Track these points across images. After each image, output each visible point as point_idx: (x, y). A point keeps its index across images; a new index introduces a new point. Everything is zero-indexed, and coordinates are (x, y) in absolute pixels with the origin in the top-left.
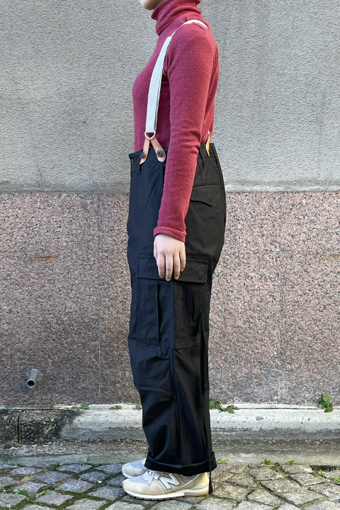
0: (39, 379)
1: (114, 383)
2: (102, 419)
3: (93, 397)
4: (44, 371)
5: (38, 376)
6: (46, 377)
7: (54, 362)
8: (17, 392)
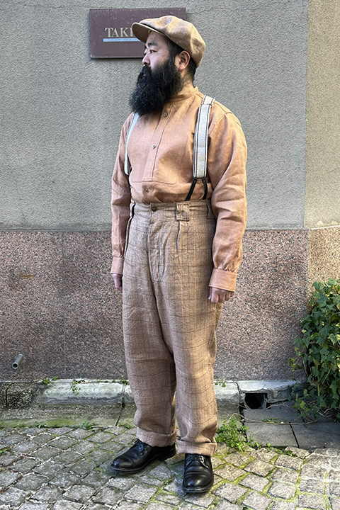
0: (24, 361)
1: (75, 364)
2: (63, 391)
3: (60, 374)
4: (26, 356)
5: (23, 359)
6: (29, 360)
7: (33, 350)
8: (9, 370)
